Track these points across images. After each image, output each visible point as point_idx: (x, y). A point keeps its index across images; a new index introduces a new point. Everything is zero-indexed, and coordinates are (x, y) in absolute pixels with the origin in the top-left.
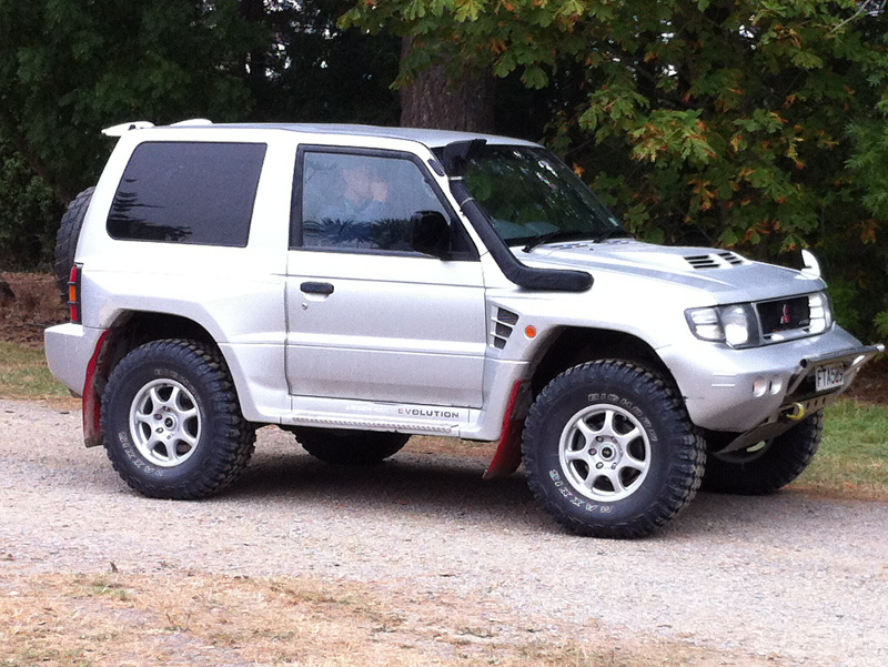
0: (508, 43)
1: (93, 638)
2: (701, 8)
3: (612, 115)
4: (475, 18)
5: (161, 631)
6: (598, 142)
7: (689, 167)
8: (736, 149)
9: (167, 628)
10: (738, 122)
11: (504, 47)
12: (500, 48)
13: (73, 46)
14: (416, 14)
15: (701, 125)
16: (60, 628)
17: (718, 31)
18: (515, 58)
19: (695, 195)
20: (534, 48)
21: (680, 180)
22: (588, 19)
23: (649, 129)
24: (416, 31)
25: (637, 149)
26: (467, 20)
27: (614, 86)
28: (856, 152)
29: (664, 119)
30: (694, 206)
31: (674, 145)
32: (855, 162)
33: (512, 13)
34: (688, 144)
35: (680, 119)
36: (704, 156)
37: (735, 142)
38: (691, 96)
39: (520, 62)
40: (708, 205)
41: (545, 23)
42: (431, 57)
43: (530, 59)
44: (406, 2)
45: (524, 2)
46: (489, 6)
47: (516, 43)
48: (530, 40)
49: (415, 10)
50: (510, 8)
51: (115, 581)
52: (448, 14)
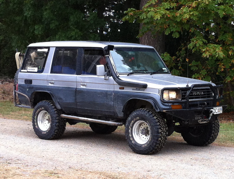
0: (169, 26)
2: (221, 17)
3: (197, 45)
4: (159, 19)
6: (193, 52)
7: (218, 60)
8: (231, 55)
10: (231, 47)
11: (167, 27)
12: (166, 27)
13: (50, 25)
14: (143, 18)
15: (221, 48)
17: (225, 23)
18: (170, 29)
19: (219, 67)
20: (175, 27)
21: (215, 63)
22: (190, 19)
23: (207, 49)
24: (144, 22)
25: (203, 54)
26: (157, 19)
27: (197, 37)
29: (211, 46)
30: (219, 70)
31: (214, 53)
33: (170, 17)
34: (217, 53)
35: (215, 46)
36: (222, 57)
37: (230, 53)
38: (218, 40)
39: (172, 31)
40: (223, 70)
41: (179, 20)
42: (148, 29)
43: (174, 30)
44: (141, 14)
45: (173, 14)
46: (163, 15)
47: (171, 26)
48: (174, 25)
49: (143, 16)
50: (169, 16)
51: (56, 172)
52: (152, 17)
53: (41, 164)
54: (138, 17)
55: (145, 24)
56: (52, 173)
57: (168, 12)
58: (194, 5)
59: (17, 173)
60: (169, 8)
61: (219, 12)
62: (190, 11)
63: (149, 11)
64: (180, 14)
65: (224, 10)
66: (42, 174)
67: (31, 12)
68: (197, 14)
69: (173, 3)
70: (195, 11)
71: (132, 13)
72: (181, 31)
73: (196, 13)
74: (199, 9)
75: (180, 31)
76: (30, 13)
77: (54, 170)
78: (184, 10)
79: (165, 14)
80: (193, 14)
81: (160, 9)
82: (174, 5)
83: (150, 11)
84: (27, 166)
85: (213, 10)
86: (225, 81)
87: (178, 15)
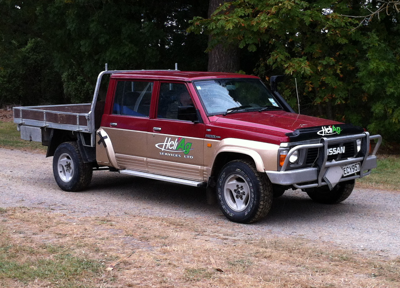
0: (243, 37)
1: (100, 239)
2: (307, 24)
3: (278, 60)
4: (231, 28)
5: (124, 236)
6: (273, 69)
7: (304, 77)
8: (320, 70)
9: (126, 235)
10: (320, 61)
11: (242, 38)
15: (308, 62)
16: (89, 236)
17: (313, 32)
18: (245, 42)
19: (306, 86)
20: (252, 38)
21: (302, 81)
22: (270, 28)
23: (290, 64)
24: (212, 33)
25: (286, 71)
26: (229, 29)
27: (278, 50)
28: (360, 71)
29: (295, 61)
30: (306, 90)
31: (299, 69)
32: (360, 75)
33: (244, 27)
34: (303, 69)
35: (300, 61)
36: (309, 73)
37: (319, 68)
39: (247, 43)
40: (311, 89)
41: (255, 30)
42: (218, 41)
43: (250, 42)
44: (209, 23)
45: (248, 23)
46: (236, 24)
47: (246, 36)
48: (250, 35)
49: (212, 26)
50: (243, 25)
51: (109, 219)
52: (223, 27)
53: (91, 210)
54: (206, 27)
55: (215, 35)
56: (104, 221)
57: (242, 20)
58: (273, 10)
59: (63, 222)
60: (243, 15)
61: (305, 18)
62: (268, 18)
63: (219, 20)
64: (257, 23)
65: (310, 16)
66: (92, 222)
67: (75, 24)
68: (278, 21)
69: (248, 8)
70: (274, 18)
71: (198, 22)
72: (259, 43)
73: (276, 21)
74: (280, 16)
75: (257, 42)
76: (74, 26)
77: (107, 216)
78: (262, 18)
79: (239, 22)
80: (272, 22)
81: (232, 17)
82: (250, 11)
83: (221, 19)
84: (74, 212)
85: (298, 16)
86: (314, 103)
87: (254, 24)
